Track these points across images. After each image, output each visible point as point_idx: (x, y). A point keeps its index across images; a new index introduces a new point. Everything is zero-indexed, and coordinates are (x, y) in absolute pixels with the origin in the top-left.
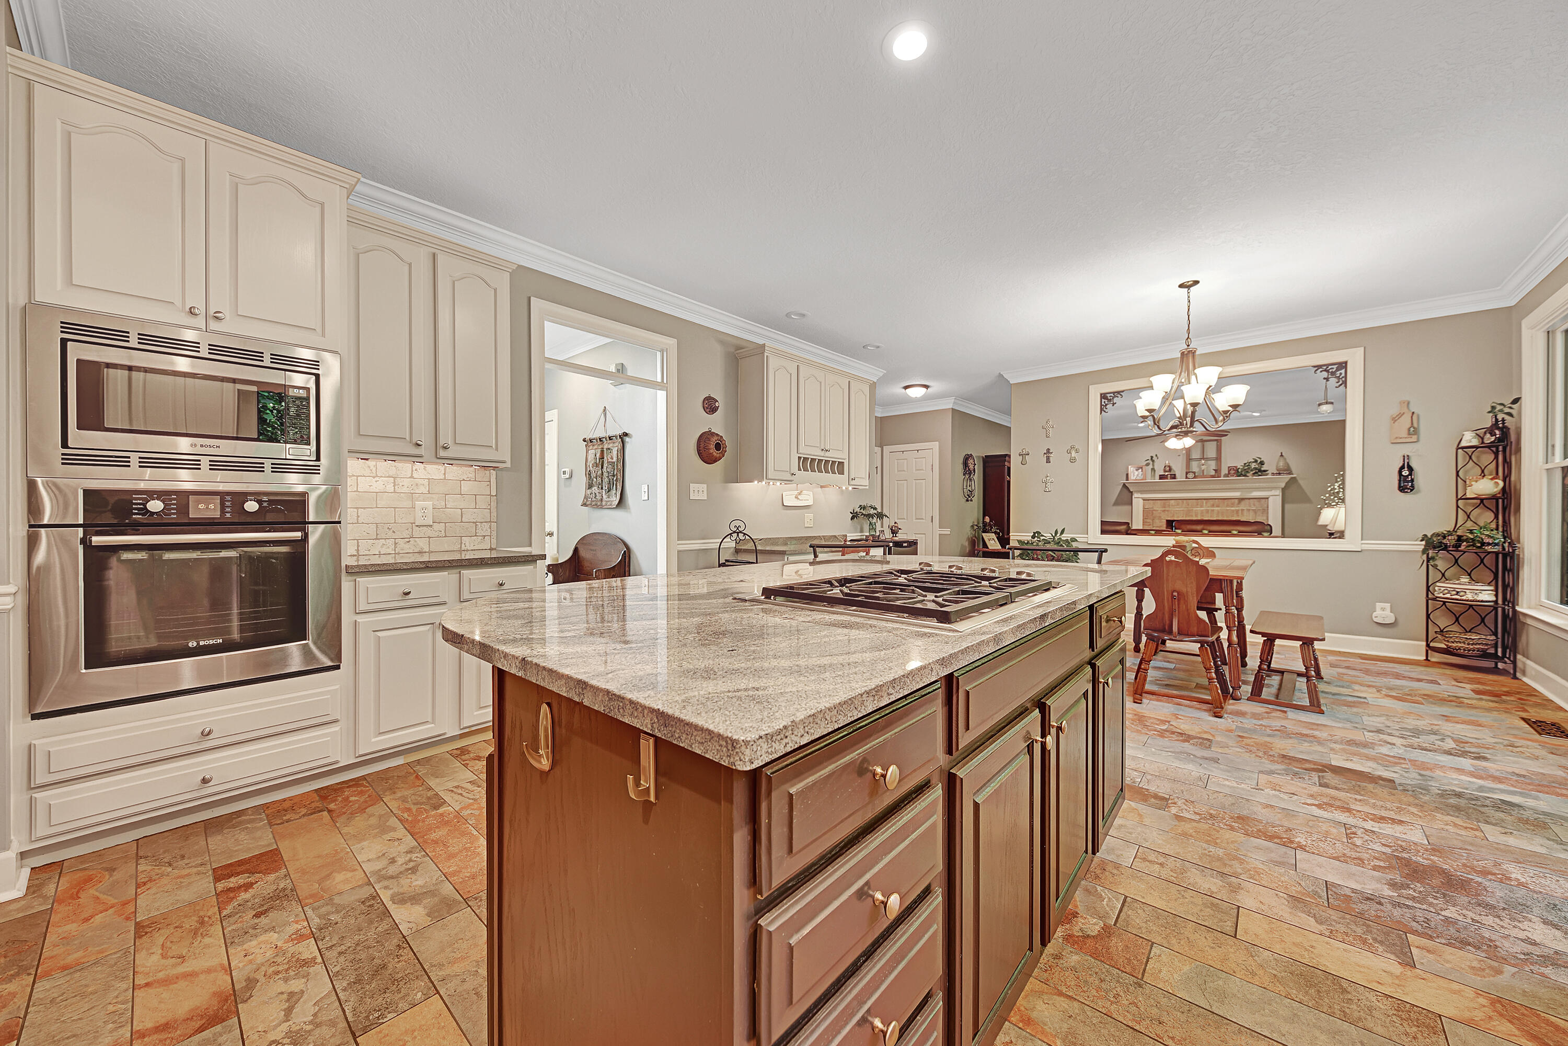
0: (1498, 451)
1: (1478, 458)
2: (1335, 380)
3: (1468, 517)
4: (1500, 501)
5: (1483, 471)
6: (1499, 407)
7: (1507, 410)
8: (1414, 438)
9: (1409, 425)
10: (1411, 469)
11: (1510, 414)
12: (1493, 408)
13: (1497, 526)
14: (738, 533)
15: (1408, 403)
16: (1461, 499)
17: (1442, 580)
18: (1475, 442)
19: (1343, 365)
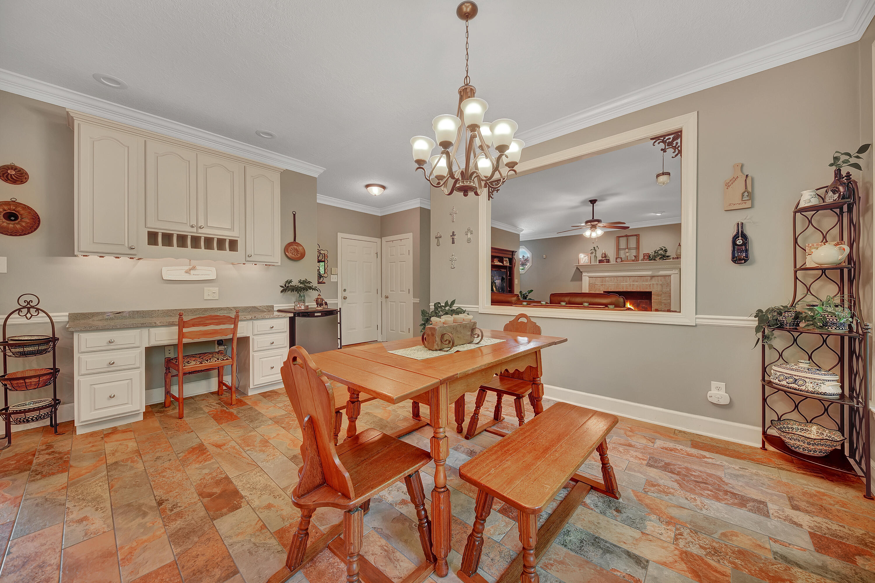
0: (842, 212)
1: (819, 222)
2: (672, 150)
3: (808, 290)
4: (846, 271)
5: (824, 237)
6: (843, 158)
7: (853, 160)
8: (748, 204)
9: (743, 189)
10: (744, 237)
11: (857, 166)
12: (836, 159)
13: (843, 301)
14: (29, 309)
15: (742, 166)
16: (801, 269)
17: (778, 363)
18: (815, 201)
19: (678, 134)
